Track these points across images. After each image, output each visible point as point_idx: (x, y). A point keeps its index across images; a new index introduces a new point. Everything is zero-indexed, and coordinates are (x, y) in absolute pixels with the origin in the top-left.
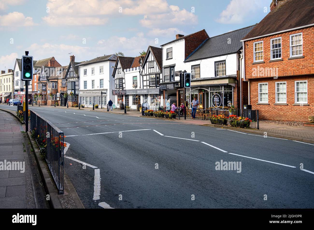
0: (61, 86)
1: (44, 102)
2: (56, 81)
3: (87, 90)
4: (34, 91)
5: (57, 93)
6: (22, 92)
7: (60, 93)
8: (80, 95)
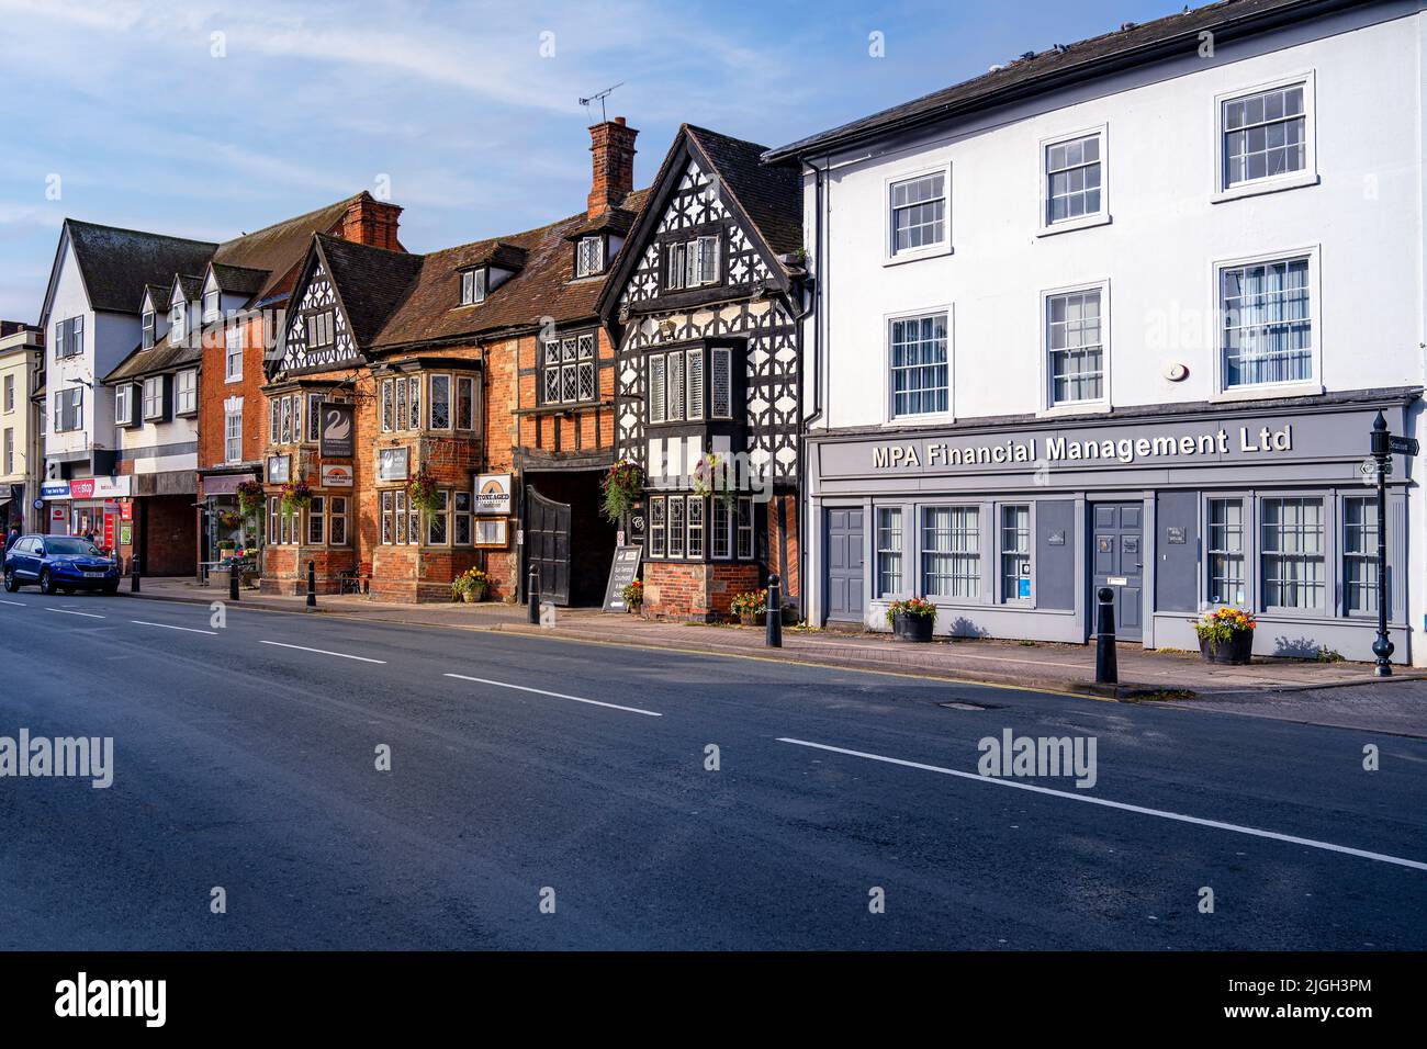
0: (530, 404)
1: (332, 558)
2: (472, 354)
3: (961, 429)
4: (217, 466)
5: (473, 473)
6: (107, 480)
7: (510, 469)
8: (829, 488)
